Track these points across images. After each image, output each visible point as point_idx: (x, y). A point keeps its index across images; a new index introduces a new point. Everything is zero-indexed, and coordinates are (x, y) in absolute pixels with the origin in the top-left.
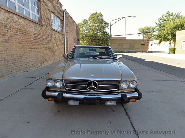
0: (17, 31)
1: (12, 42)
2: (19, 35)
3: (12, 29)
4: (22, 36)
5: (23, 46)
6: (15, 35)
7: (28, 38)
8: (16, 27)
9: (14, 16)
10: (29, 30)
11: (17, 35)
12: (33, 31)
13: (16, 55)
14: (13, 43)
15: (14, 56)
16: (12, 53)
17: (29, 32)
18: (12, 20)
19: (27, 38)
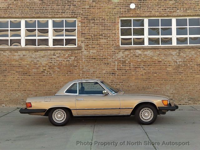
0: (139, 64)
1: (131, 74)
2: (143, 67)
3: (132, 63)
4: (148, 68)
5: (149, 78)
6: (136, 68)
7: (160, 69)
8: (139, 61)
9: (137, 51)
10: (163, 60)
11: (140, 67)
12: (173, 60)
13: (136, 86)
14: (133, 75)
15: (133, 87)
16: (129, 84)
17: (163, 62)
18: (134, 55)
19: (158, 69)
